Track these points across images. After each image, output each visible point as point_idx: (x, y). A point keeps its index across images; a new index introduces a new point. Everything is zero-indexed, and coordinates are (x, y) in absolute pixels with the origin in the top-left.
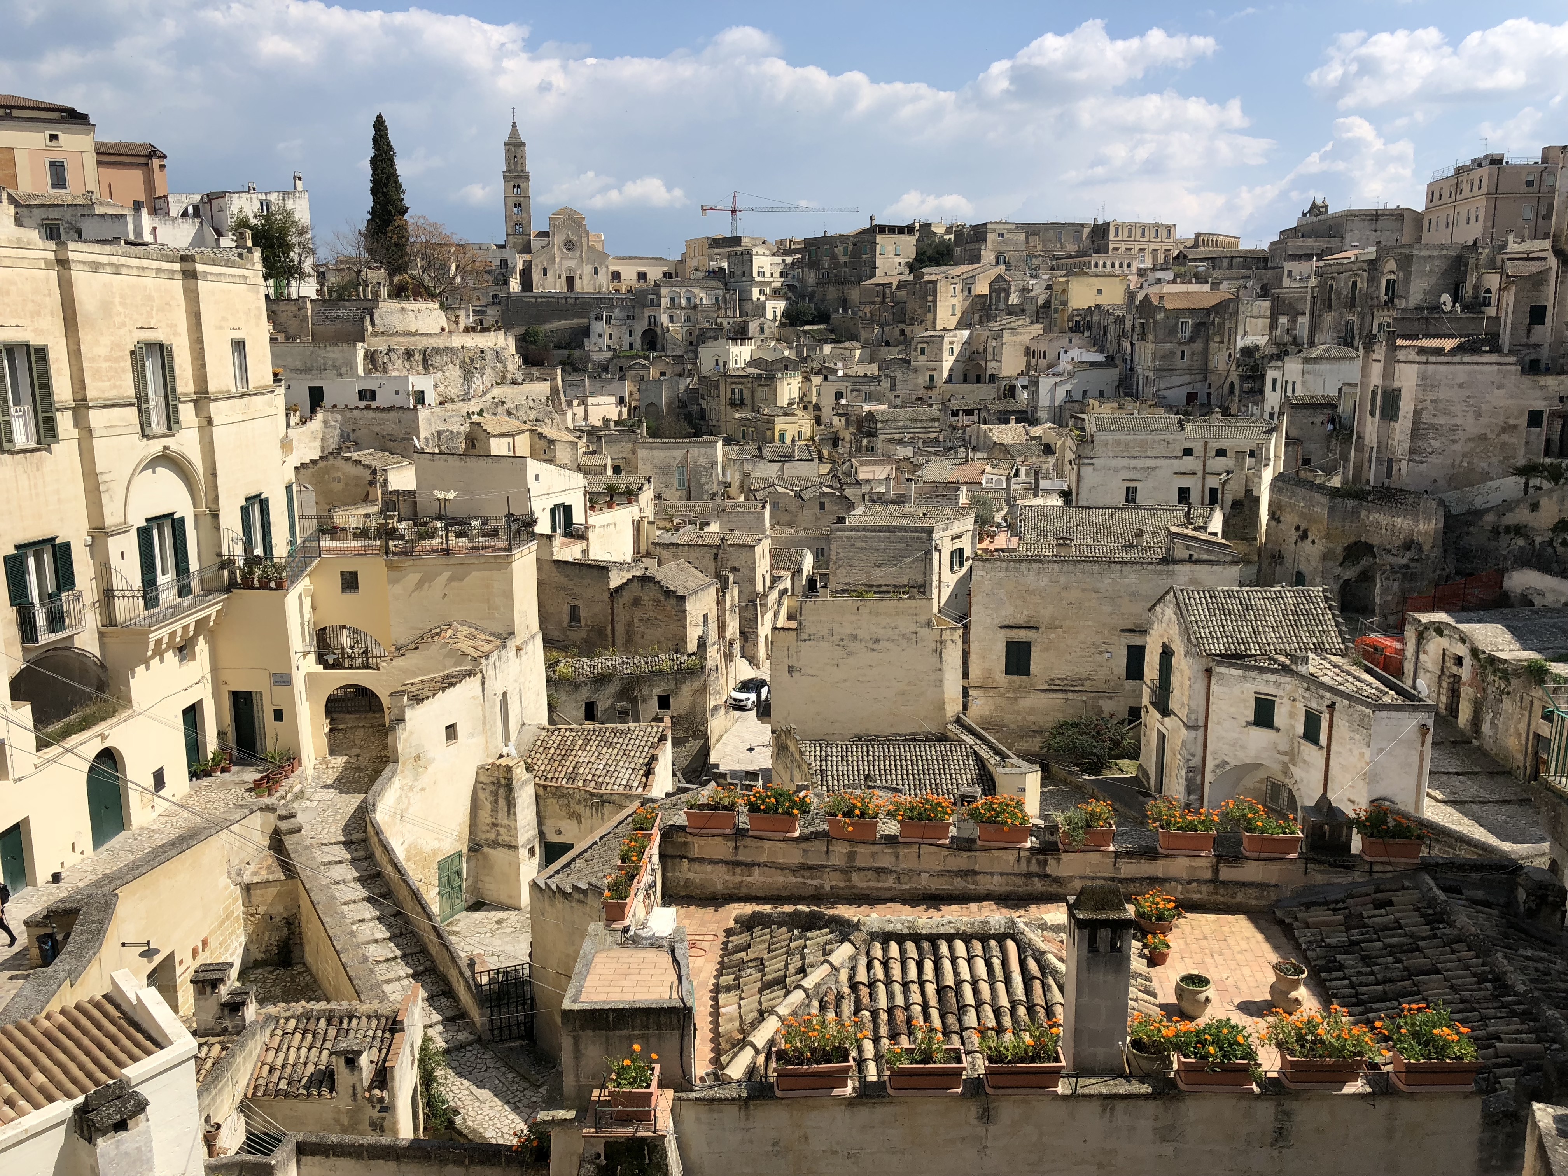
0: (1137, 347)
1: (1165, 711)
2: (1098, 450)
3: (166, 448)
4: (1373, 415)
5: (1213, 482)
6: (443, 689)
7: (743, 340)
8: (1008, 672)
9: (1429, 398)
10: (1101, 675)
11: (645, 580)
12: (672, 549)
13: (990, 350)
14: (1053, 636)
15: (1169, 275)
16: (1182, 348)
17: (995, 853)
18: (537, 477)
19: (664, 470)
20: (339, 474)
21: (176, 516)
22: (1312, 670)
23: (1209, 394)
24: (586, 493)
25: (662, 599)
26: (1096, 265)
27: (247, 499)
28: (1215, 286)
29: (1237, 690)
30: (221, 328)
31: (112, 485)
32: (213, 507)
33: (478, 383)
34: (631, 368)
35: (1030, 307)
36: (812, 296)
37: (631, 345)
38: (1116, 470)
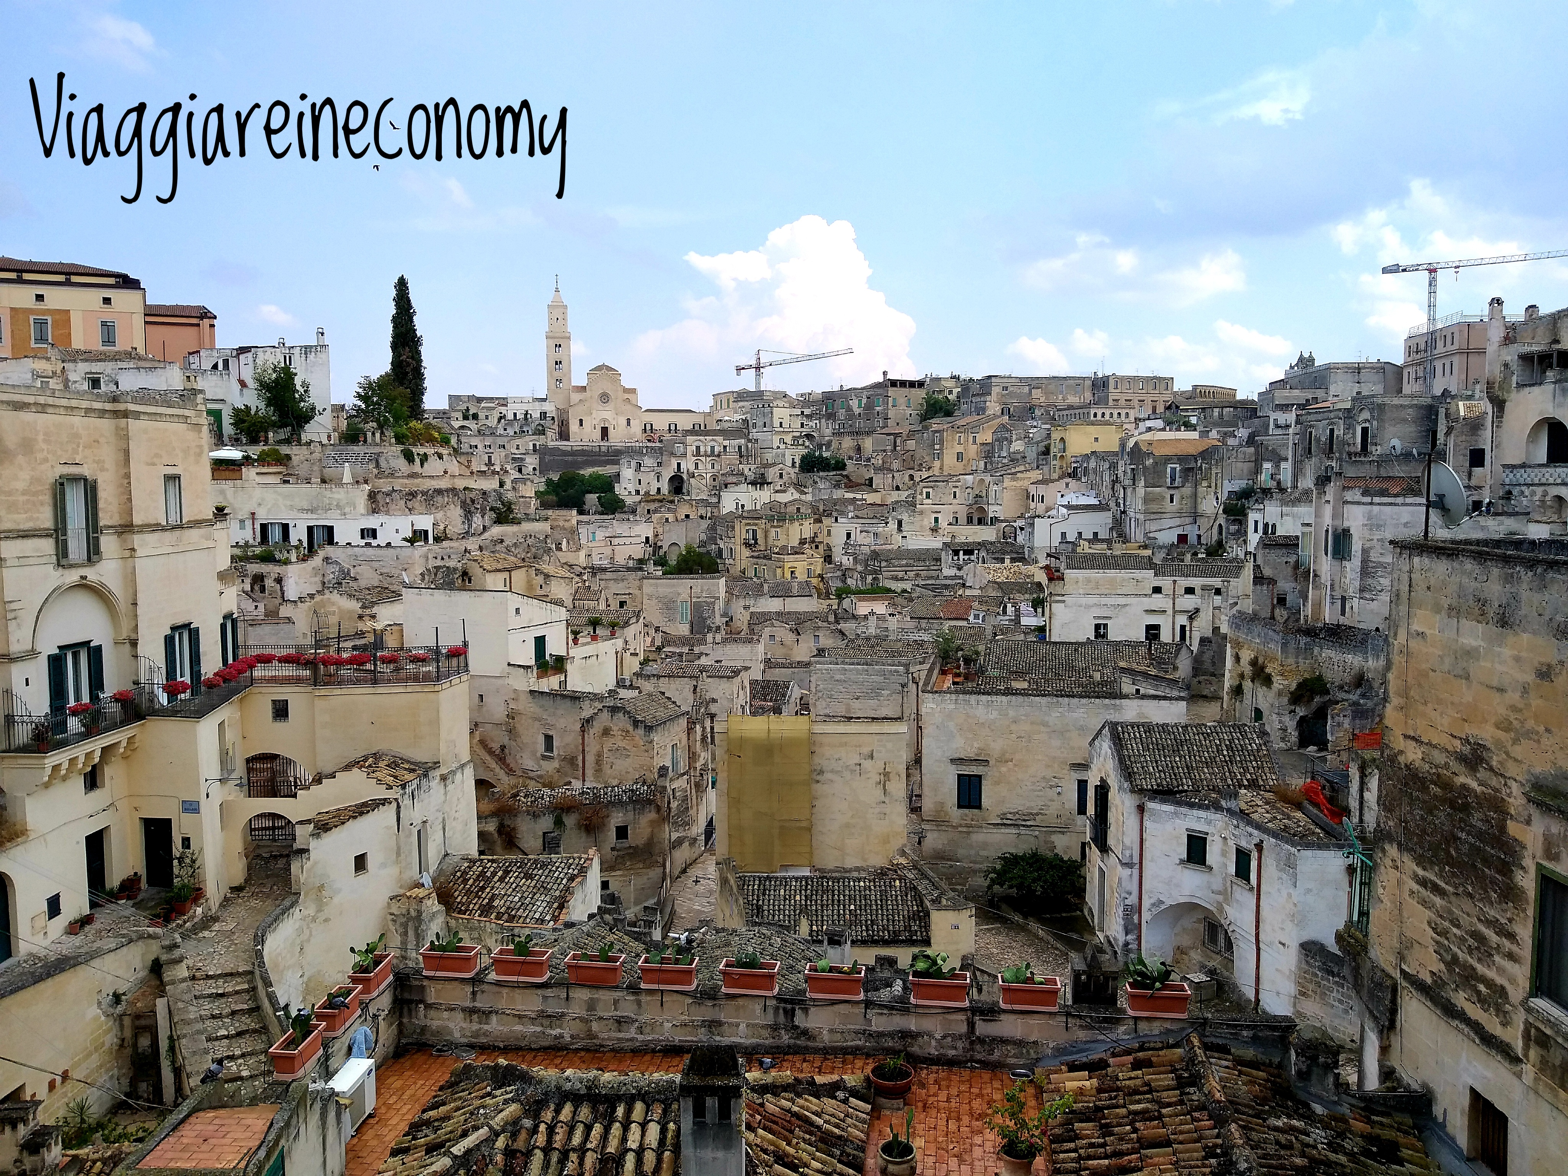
0: (1129, 491)
1: (1104, 848)
2: (1069, 587)
3: (81, 577)
4: (1326, 554)
5: (1182, 620)
6: (355, 817)
7: (762, 484)
8: (960, 806)
9: (1375, 538)
10: (1053, 809)
11: (614, 710)
12: (654, 680)
13: (992, 494)
14: (1004, 769)
15: (1159, 423)
16: (1172, 492)
17: (740, 1002)
18: (517, 611)
19: (668, 606)
20: (334, 608)
21: (92, 644)
22: (1244, 806)
23: (1199, 536)
24: (568, 625)
25: (631, 729)
26: (1095, 415)
27: (174, 629)
28: (1204, 434)
29: (1169, 827)
30: (154, 464)
31: (19, 613)
32: (133, 636)
33: (478, 521)
34: (656, 511)
35: (1032, 454)
36: (829, 445)
37: (659, 489)
38: (1088, 607)
